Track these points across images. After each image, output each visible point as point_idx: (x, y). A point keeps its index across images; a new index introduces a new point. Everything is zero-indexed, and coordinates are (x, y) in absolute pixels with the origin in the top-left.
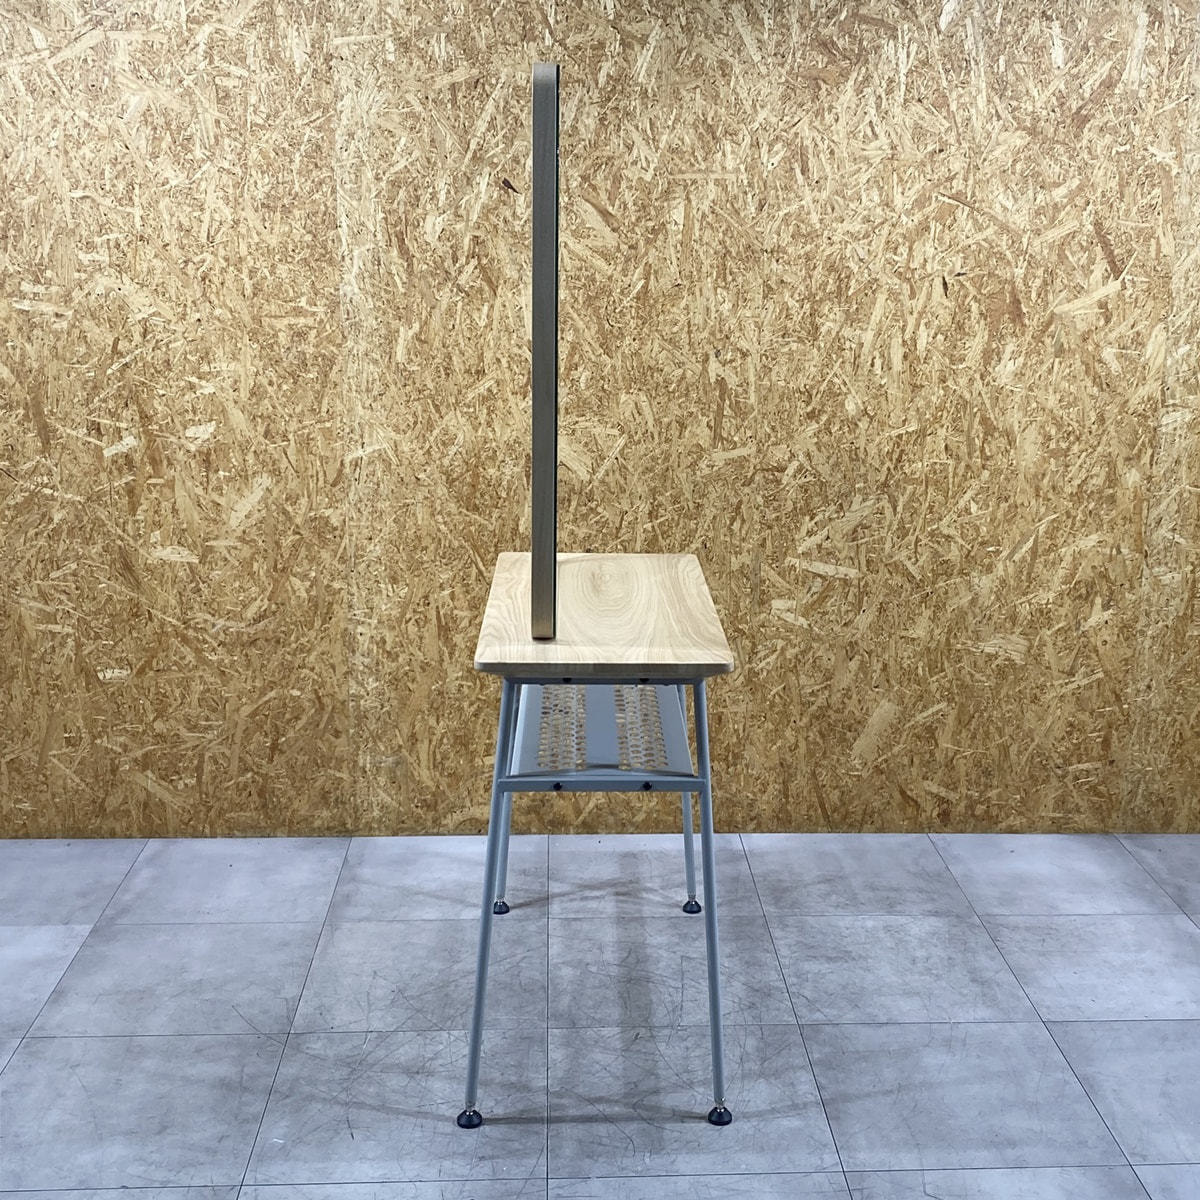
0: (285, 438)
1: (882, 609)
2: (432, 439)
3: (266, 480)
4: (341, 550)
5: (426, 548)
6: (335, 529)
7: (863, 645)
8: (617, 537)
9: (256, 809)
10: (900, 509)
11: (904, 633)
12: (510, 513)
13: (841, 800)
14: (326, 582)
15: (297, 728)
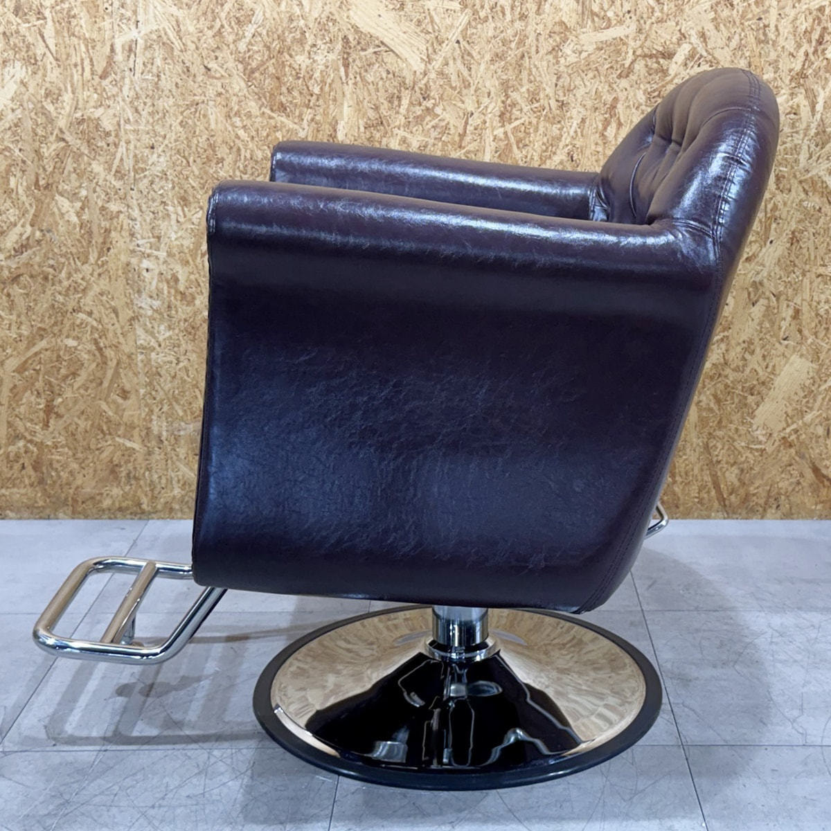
0: (40, 15)
1: (794, 239)
2: (223, 15)
3: (18, 71)
4: (117, 162)
5: (222, 160)
6: (108, 134)
7: (770, 286)
8: (460, 147)
9: (32, 485)
10: (819, 107)
11: (821, 270)
12: (325, 114)
13: (739, 480)
14: (100, 204)
15: (76, 386)
